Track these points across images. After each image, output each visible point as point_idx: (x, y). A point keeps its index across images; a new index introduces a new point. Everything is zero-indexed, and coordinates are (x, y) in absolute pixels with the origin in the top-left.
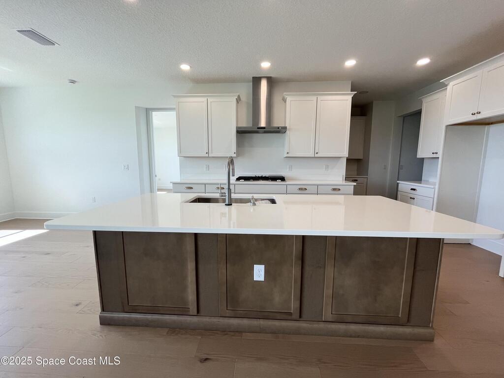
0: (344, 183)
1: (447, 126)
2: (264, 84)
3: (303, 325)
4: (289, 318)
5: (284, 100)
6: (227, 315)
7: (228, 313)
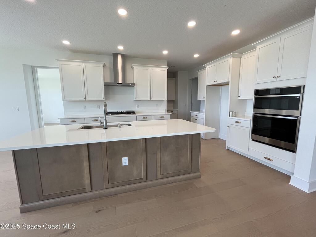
0: (166, 114)
1: (207, 86)
2: (120, 58)
3: (148, 183)
4: (142, 181)
5: (133, 68)
6: (109, 187)
7: (110, 186)
